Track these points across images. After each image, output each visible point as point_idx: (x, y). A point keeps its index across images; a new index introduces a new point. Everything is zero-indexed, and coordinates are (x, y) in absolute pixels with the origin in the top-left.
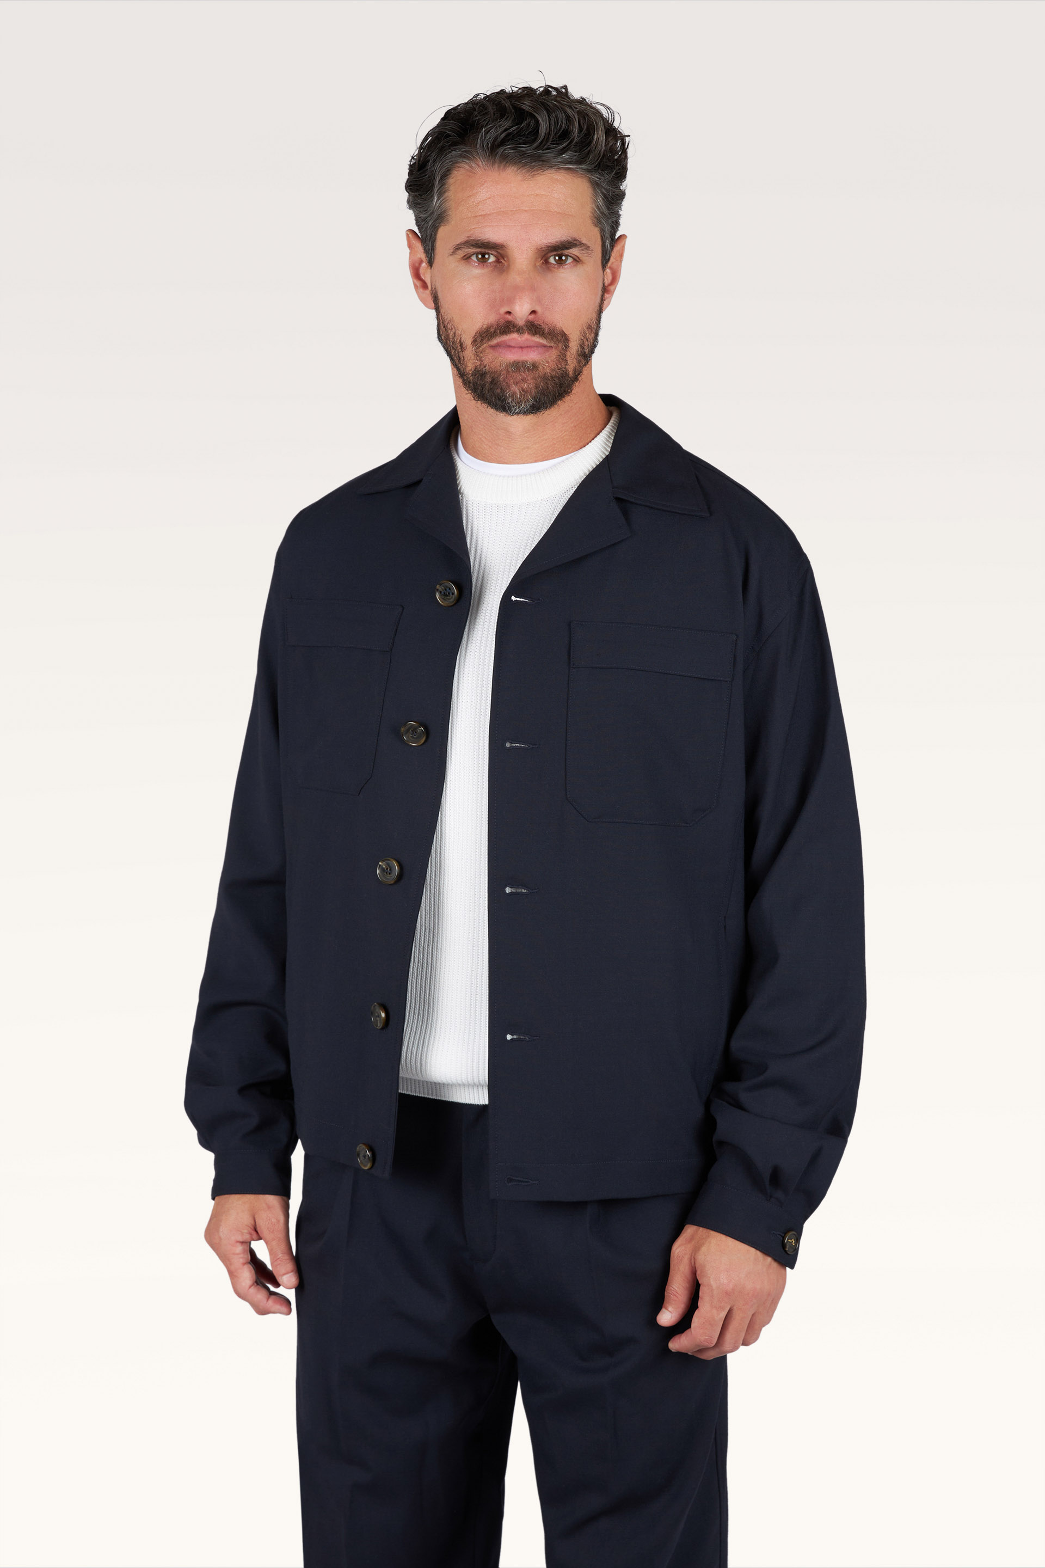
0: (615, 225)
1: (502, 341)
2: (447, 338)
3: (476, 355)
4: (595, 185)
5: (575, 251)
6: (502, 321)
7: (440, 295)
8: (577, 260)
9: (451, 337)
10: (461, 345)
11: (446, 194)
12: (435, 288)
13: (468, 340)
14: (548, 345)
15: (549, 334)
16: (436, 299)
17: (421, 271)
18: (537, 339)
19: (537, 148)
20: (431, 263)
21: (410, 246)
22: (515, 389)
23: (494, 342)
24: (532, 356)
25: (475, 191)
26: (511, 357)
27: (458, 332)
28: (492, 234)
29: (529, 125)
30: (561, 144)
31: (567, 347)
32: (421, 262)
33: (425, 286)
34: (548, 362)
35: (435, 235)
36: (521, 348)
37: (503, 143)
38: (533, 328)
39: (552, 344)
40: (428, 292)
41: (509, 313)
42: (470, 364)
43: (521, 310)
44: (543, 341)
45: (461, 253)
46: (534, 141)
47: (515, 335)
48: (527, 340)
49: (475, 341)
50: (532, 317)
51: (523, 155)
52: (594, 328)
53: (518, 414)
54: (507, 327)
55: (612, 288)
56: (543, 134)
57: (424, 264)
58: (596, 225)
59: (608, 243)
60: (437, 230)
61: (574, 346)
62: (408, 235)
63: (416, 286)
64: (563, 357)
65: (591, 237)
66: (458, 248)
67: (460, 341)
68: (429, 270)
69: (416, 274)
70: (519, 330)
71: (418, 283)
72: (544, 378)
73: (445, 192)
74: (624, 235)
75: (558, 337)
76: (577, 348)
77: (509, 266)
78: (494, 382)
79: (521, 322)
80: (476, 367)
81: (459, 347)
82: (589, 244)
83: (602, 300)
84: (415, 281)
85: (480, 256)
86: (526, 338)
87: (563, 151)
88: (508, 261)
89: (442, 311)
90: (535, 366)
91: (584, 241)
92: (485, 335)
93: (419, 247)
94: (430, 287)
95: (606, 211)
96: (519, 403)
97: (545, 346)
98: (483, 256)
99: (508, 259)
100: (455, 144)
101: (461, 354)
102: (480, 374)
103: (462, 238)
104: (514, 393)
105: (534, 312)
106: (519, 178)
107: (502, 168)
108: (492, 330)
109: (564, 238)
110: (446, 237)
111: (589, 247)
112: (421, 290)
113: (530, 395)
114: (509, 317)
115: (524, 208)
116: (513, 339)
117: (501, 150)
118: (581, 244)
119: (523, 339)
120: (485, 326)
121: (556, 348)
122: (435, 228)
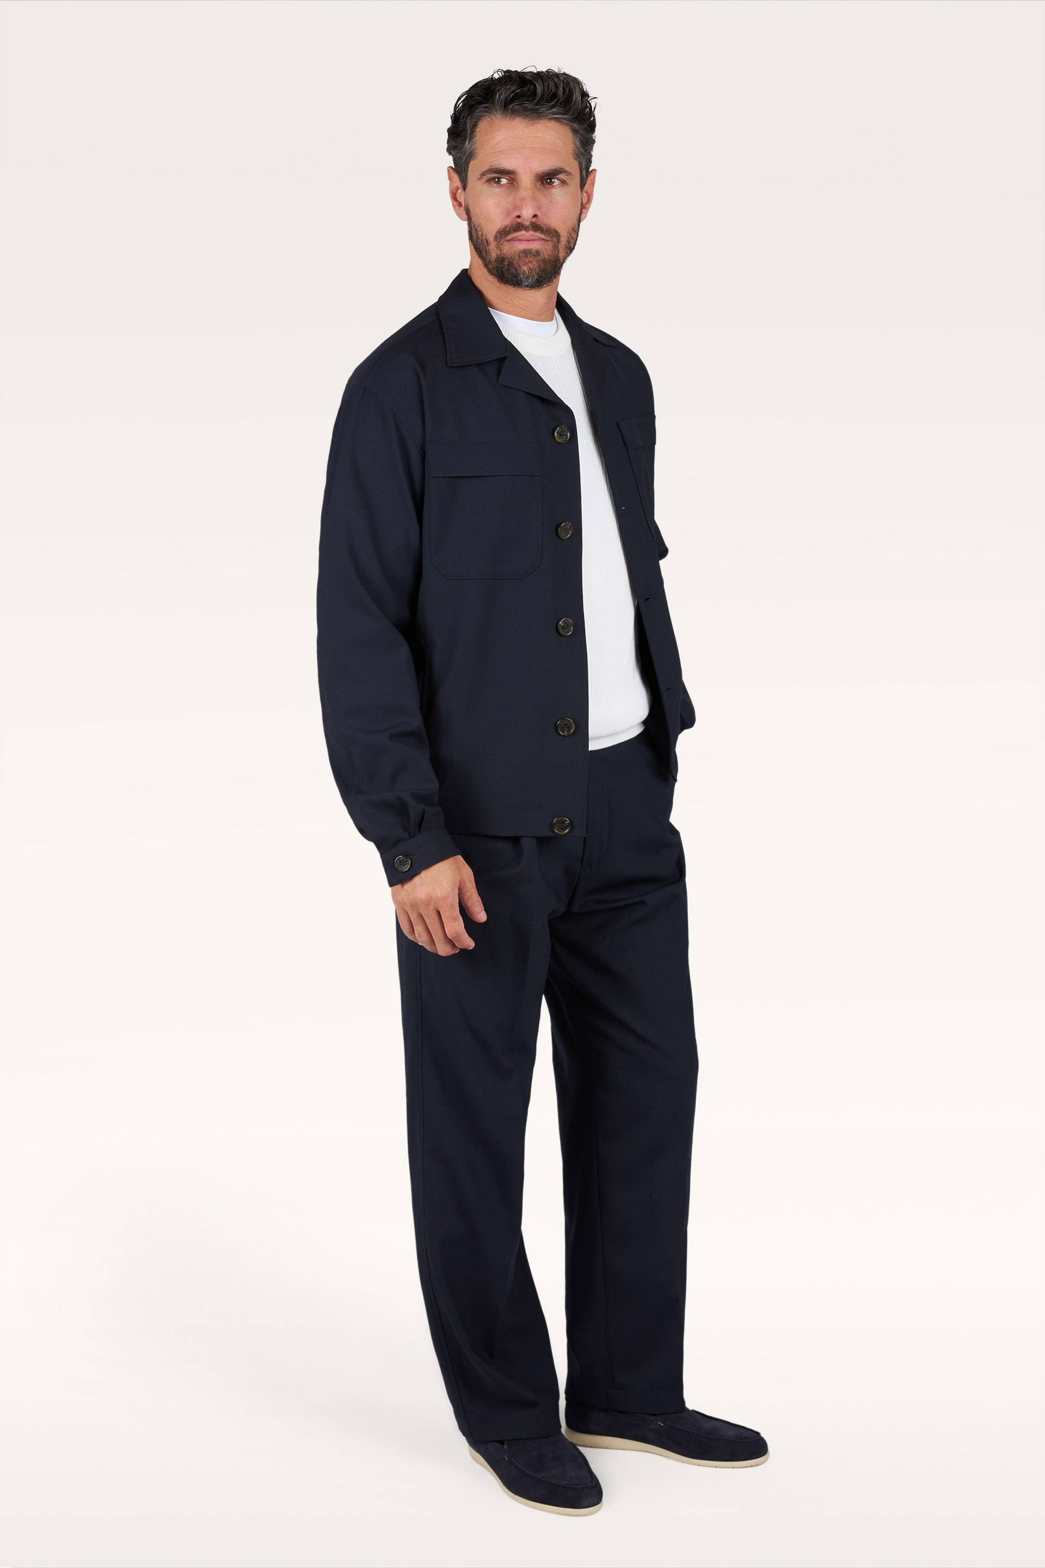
0: (589, 162)
1: (516, 237)
2: (477, 238)
3: (498, 247)
4: (575, 131)
5: (562, 176)
6: (515, 223)
7: (471, 208)
8: (563, 182)
9: (480, 236)
10: (487, 241)
11: (474, 140)
12: (467, 204)
13: (491, 238)
14: (546, 239)
15: (547, 231)
16: (468, 212)
17: (458, 196)
18: (538, 234)
19: (536, 104)
20: (464, 188)
21: (450, 179)
22: (525, 268)
23: (509, 237)
24: (535, 246)
25: (494, 135)
26: (522, 246)
27: (485, 233)
28: (507, 164)
29: (529, 89)
30: (550, 103)
31: (559, 241)
32: (458, 188)
33: (460, 205)
34: (546, 250)
35: (468, 167)
36: (528, 241)
37: (512, 100)
38: (536, 227)
39: (548, 239)
40: (462, 209)
41: (519, 217)
42: (494, 253)
43: (527, 213)
44: (543, 236)
45: (485, 178)
46: (534, 99)
47: (523, 232)
48: (532, 235)
49: (496, 238)
50: (534, 220)
51: (526, 109)
52: (576, 230)
53: (527, 286)
54: (518, 227)
55: (587, 206)
56: (540, 95)
57: (460, 191)
58: (575, 159)
59: (584, 172)
60: (469, 164)
61: (563, 240)
62: (448, 170)
63: (454, 206)
64: (556, 248)
65: (573, 167)
66: (483, 175)
67: (486, 239)
68: (463, 193)
69: (454, 197)
70: (526, 229)
71: (456, 204)
72: (544, 261)
73: (473, 138)
74: (595, 169)
75: (553, 234)
76: (565, 243)
77: (518, 185)
78: (511, 264)
79: (527, 223)
80: (498, 256)
81: (486, 243)
82: (571, 172)
83: (581, 213)
84: (454, 202)
85: (497, 180)
86: (530, 234)
87: (553, 107)
88: (517, 183)
89: (473, 219)
90: (538, 253)
91: (567, 169)
92: (503, 234)
93: (456, 178)
94: (463, 205)
95: (583, 151)
96: (528, 278)
97: (544, 240)
98: (499, 179)
99: (517, 182)
100: (480, 103)
101: (487, 248)
102: (501, 260)
103: (486, 168)
104: (524, 272)
105: (535, 216)
106: (524, 125)
107: (512, 119)
108: (508, 229)
109: (553, 168)
110: (475, 169)
111: (571, 174)
112: (458, 208)
113: (535, 272)
114: (519, 220)
115: (527, 146)
116: (523, 235)
117: (511, 106)
118: (566, 171)
119: (529, 234)
120: (503, 227)
121: (551, 242)
122: (467, 163)
